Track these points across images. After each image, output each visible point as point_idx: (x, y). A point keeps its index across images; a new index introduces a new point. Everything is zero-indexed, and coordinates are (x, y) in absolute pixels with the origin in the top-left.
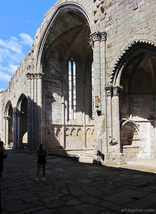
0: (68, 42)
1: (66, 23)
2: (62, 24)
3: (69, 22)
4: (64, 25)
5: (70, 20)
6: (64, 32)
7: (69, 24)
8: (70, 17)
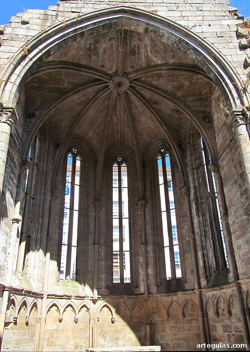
0: (61, 86)
1: (96, 48)
2: (90, 44)
3: (101, 51)
4: (90, 49)
5: (105, 51)
6: (76, 61)
7: (97, 54)
8: (112, 44)
